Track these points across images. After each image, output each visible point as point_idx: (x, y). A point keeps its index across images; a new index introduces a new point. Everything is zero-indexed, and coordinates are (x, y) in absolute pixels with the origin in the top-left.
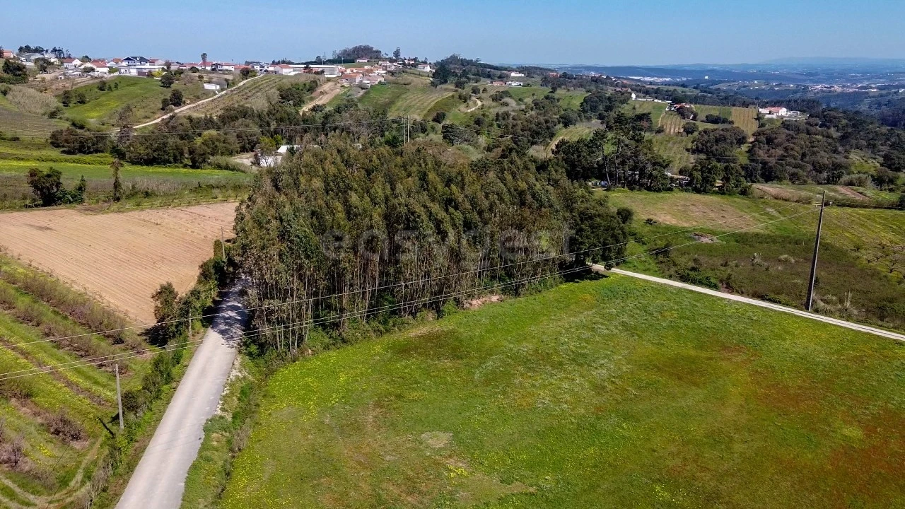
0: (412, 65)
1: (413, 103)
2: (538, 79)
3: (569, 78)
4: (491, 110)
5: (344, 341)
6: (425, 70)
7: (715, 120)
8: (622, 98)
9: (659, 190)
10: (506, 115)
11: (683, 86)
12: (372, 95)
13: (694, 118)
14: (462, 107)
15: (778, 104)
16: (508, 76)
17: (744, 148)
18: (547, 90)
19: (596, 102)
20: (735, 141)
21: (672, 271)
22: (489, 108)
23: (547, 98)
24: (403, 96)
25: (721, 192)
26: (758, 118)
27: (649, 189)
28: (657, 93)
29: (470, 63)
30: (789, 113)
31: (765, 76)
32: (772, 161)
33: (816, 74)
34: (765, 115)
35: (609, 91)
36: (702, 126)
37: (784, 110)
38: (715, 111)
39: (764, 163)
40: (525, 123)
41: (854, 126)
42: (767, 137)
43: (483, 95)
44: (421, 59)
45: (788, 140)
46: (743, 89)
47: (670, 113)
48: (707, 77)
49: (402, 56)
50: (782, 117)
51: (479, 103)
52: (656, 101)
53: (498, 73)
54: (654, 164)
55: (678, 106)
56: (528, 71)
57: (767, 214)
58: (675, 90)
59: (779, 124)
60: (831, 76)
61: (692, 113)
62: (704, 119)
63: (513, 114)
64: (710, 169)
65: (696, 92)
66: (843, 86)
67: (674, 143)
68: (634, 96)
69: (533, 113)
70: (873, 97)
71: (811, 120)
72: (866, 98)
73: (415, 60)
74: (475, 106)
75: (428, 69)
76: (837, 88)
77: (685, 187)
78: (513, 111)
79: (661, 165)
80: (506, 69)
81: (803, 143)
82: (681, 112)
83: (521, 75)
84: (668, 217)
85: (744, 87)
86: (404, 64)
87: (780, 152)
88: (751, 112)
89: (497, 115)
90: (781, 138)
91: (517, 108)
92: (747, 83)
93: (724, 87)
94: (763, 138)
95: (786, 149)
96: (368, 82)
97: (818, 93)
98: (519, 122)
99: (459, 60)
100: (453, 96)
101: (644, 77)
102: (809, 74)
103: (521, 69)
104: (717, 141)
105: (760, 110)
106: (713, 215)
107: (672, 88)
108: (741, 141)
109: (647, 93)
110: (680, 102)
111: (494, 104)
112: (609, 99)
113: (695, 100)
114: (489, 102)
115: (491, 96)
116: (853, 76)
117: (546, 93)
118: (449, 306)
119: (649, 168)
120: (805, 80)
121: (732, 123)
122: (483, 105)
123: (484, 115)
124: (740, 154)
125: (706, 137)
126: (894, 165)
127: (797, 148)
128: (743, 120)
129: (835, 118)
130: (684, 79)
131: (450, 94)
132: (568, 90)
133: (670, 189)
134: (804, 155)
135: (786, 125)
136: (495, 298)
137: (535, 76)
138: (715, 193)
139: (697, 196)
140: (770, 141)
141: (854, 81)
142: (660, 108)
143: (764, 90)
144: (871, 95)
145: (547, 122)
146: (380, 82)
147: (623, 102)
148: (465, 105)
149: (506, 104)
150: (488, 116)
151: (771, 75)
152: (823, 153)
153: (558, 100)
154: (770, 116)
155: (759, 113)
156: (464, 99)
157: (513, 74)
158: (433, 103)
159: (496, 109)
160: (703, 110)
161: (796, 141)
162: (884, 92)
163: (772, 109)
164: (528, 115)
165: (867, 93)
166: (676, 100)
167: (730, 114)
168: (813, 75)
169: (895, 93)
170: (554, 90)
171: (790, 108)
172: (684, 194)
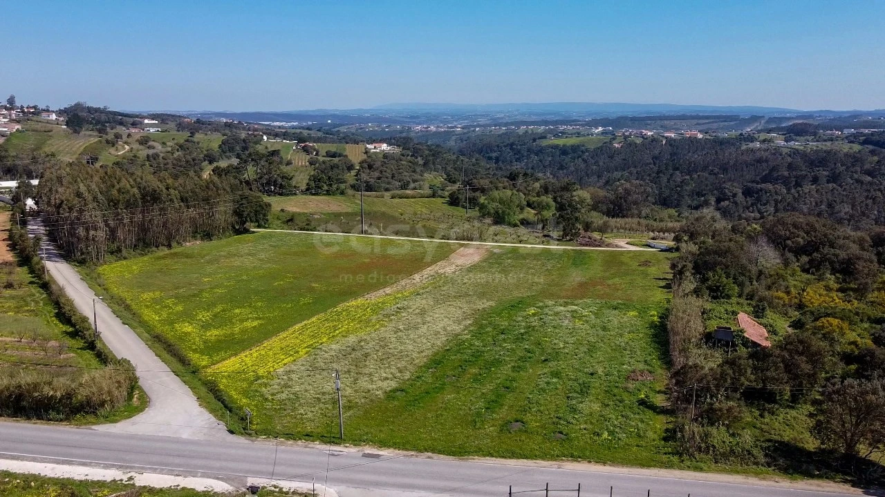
0: (33, 113)
1: (61, 148)
2: (172, 125)
3: (203, 124)
4: (140, 152)
5: (125, 258)
6: (50, 118)
7: (334, 155)
8: (255, 139)
9: (288, 195)
10: (156, 156)
11: (309, 129)
12: (15, 141)
13: (317, 154)
14: (112, 151)
15: (382, 141)
16: (141, 123)
17: (353, 173)
18: (187, 134)
19: (233, 143)
20: (345, 168)
21: (296, 228)
22: (138, 151)
23: (187, 141)
24: (48, 142)
25: (328, 193)
26: (366, 153)
27: (281, 194)
28: (285, 135)
29: (97, 110)
30: (389, 148)
31: (378, 119)
32: (372, 181)
33: (417, 117)
34: (371, 149)
35: (243, 135)
36: (321, 159)
37: (385, 145)
38: (333, 148)
39: (366, 182)
40: (175, 162)
41: (433, 155)
42: (369, 165)
43: (130, 140)
44: (41, 106)
45: (382, 166)
46: (360, 131)
47: (296, 151)
48: (329, 121)
49: (18, 104)
50: (384, 150)
51: (127, 147)
52: (284, 141)
53: (131, 120)
54: (283, 178)
55: (303, 145)
56: (162, 118)
57: (356, 203)
58: (301, 132)
59: (381, 156)
60: (430, 118)
61: (315, 150)
62: (325, 154)
63: (162, 155)
64: (319, 180)
65: (320, 134)
66: (438, 127)
67: (301, 172)
68: (265, 138)
69: (180, 153)
70: (459, 135)
71: (404, 152)
72: (453, 135)
73: (35, 107)
74: (123, 150)
75: (54, 117)
76: (432, 128)
77: (305, 192)
78: (161, 152)
79: (288, 178)
80: (137, 116)
81: (392, 167)
82: (306, 150)
83: (154, 122)
84: (294, 208)
85: (361, 129)
86: (23, 112)
87: (377, 174)
88: (361, 147)
89: (148, 156)
90: (378, 164)
91: (164, 150)
92: (363, 126)
93: (343, 129)
94: (365, 165)
95: (381, 172)
96: (6, 129)
97: (418, 132)
98: (169, 161)
99: (85, 108)
100: (100, 142)
101: (273, 122)
102: (412, 117)
103: (153, 116)
104: (332, 168)
105: (367, 146)
106: (322, 206)
107: (298, 131)
108: (350, 168)
109: (276, 135)
110: (305, 142)
111: (141, 147)
112: (244, 141)
113: (318, 140)
114: (136, 146)
115: (137, 141)
116: (445, 119)
117: (186, 138)
118: (174, 244)
119: (280, 180)
120: (410, 122)
121: (346, 156)
122: (132, 148)
123: (135, 156)
124: (350, 177)
125: (324, 166)
126: (451, 178)
127: (389, 171)
128: (354, 154)
129: (420, 150)
130: (310, 123)
131: (96, 140)
132: (206, 134)
133: (295, 194)
134: (393, 177)
135: (386, 156)
136: (198, 243)
137: (169, 122)
138: (325, 195)
139: (314, 197)
140: (370, 167)
141: (445, 122)
142: (289, 147)
143: (376, 131)
144: (456, 133)
145: (194, 160)
146: (18, 130)
147: (256, 143)
148: (114, 148)
149: (154, 148)
150: (139, 158)
151: (382, 118)
152: (407, 174)
153: (198, 143)
154: (375, 150)
155: (366, 148)
156: (112, 144)
157: (146, 121)
158: (82, 148)
159: (143, 153)
160: (323, 148)
161: (387, 166)
162: (465, 131)
163: (376, 145)
164: (175, 156)
165: (454, 131)
166: (301, 140)
167: (345, 149)
168: (415, 118)
169: (473, 131)
170: (192, 134)
171: (389, 144)
172: (304, 196)
